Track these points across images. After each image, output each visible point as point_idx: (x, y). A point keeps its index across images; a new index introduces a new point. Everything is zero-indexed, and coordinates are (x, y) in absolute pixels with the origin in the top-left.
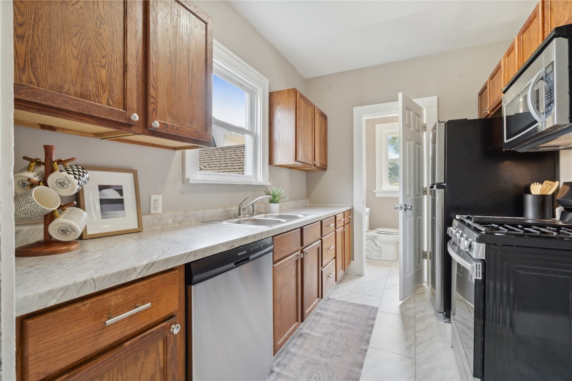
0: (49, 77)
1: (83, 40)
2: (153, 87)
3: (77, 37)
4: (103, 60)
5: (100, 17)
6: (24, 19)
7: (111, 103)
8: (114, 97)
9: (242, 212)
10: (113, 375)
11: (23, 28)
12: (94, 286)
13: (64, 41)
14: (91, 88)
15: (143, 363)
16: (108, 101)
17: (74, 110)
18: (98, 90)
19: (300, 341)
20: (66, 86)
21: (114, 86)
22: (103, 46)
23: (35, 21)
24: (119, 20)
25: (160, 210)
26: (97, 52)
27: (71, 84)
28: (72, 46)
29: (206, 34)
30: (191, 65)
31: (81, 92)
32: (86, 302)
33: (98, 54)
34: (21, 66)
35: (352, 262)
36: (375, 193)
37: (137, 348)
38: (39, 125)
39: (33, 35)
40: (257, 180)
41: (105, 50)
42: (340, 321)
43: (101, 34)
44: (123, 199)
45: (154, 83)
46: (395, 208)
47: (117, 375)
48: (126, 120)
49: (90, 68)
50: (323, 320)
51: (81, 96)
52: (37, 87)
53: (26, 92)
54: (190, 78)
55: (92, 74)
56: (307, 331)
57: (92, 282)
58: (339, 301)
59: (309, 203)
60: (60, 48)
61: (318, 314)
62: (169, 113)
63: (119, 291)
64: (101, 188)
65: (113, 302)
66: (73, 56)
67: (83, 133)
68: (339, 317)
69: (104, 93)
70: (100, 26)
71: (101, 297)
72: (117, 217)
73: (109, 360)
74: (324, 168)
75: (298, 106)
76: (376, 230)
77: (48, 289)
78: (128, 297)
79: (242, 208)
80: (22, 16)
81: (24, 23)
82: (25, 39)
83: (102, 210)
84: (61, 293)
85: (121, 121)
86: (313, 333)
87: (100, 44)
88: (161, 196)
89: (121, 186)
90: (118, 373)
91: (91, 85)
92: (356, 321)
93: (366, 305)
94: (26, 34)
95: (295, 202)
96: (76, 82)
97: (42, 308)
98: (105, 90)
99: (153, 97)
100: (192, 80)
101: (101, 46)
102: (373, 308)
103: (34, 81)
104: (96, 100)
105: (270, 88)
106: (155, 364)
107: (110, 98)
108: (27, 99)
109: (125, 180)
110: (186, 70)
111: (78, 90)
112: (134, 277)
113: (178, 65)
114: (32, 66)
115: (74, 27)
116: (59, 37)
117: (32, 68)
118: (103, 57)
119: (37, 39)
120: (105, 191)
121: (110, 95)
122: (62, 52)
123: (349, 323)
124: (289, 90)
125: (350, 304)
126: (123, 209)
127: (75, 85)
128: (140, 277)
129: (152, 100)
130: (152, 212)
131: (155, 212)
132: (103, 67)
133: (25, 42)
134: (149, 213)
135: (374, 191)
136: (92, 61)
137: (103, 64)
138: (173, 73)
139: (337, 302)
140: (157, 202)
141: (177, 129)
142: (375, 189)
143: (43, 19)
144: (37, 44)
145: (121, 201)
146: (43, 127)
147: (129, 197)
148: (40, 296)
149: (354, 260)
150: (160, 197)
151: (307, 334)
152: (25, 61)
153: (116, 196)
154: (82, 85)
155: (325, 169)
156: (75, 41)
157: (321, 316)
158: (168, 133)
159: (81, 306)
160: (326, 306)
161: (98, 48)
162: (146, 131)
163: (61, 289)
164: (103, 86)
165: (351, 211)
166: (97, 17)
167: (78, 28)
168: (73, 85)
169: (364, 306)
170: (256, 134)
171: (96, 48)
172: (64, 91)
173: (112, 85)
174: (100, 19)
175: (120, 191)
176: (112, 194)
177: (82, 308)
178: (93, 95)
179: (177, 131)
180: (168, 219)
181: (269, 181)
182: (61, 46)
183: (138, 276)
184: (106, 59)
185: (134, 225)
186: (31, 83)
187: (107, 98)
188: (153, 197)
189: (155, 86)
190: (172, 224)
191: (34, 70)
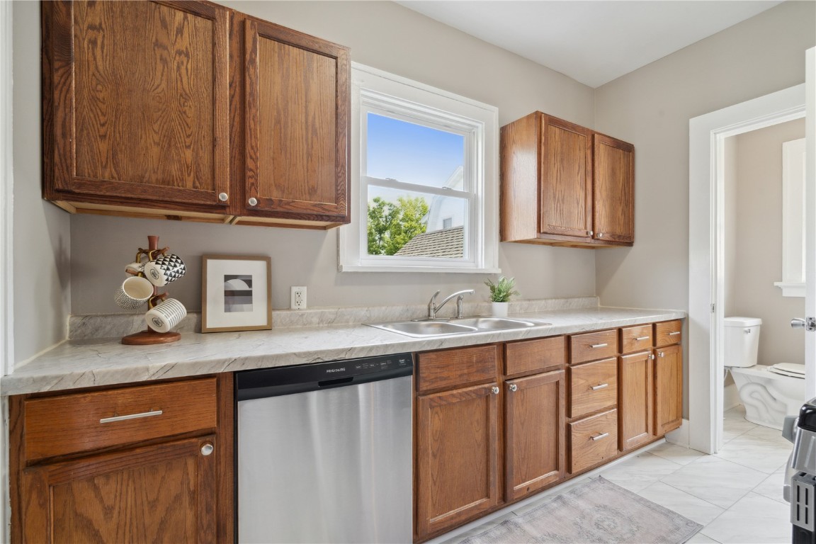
0: (130, 169)
1: (165, 123)
2: (251, 157)
3: (159, 123)
4: (187, 140)
5: (184, 93)
6: (106, 118)
7: (197, 184)
8: (201, 178)
9: (432, 313)
10: (122, 479)
11: (105, 128)
12: (93, 379)
13: (145, 130)
14: (174, 173)
15: (163, 478)
16: (194, 183)
17: (155, 198)
18: (182, 174)
19: (498, 533)
20: (147, 175)
21: (201, 166)
22: (187, 125)
23: (116, 118)
24: (207, 91)
25: (304, 305)
26: (181, 132)
27: (152, 172)
28: (153, 133)
29: (337, 73)
30: (310, 119)
31: (163, 179)
32: (86, 395)
33: (182, 135)
34: (104, 164)
35: (684, 421)
36: (780, 289)
37: (152, 458)
38: (166, 216)
39: (114, 131)
40: (477, 266)
41: (190, 128)
42: (596, 524)
43: (185, 112)
44: (251, 291)
45: (252, 154)
46: (792, 325)
47: (128, 480)
48: (215, 201)
49: (173, 151)
50: (563, 512)
51: (163, 182)
52: (118, 181)
53: (107, 188)
54: (310, 136)
55: (176, 158)
56: (520, 520)
57: (91, 375)
58: (620, 488)
59: (602, 304)
60: (141, 138)
61: (560, 498)
62: (276, 186)
63: (128, 390)
64: (227, 278)
65: (120, 401)
66: (154, 142)
67: (208, 220)
68: (597, 516)
69: (189, 175)
70: (184, 104)
71: (104, 393)
72: (243, 311)
73: (114, 462)
74: (626, 240)
75: (543, 141)
76: (776, 366)
77: (43, 375)
78: (140, 399)
79: (432, 307)
80: (105, 116)
81: (106, 122)
82: (108, 137)
83: (226, 302)
84: (55, 381)
85: (209, 203)
86: (528, 528)
87: (185, 123)
88: (306, 288)
89: (251, 276)
90: (129, 478)
91: (174, 169)
92: (629, 535)
93: (673, 512)
94: (108, 133)
95: (563, 300)
96: (158, 168)
97: (36, 392)
98: (190, 172)
99: (251, 170)
100: (312, 138)
101: (185, 125)
102: (688, 522)
103: (115, 175)
104: (180, 184)
105: (500, 120)
106: (182, 484)
107: (196, 180)
108: (108, 194)
109: (256, 269)
110: (304, 127)
111: (160, 176)
112: (144, 378)
113: (290, 124)
114: (113, 161)
115: (156, 112)
116: (140, 127)
117: (114, 164)
118: (188, 136)
119: (118, 135)
120: (231, 282)
121: (197, 176)
122: (143, 141)
123: (611, 534)
124: (528, 117)
125: (640, 500)
126: (250, 302)
127: (157, 173)
128: (153, 378)
129: (249, 174)
130: (293, 306)
131: (297, 307)
132: (188, 147)
133: (107, 140)
134: (289, 308)
135: (776, 284)
136: (176, 143)
137: (187, 144)
138: (282, 135)
139: (613, 487)
140: (301, 296)
141: (288, 203)
142: (781, 280)
143: (124, 113)
144: (118, 139)
145: (249, 293)
146: (169, 217)
147: (259, 289)
148: (35, 381)
149: (688, 419)
150: (304, 290)
151: (516, 525)
152: (107, 158)
153: (244, 287)
154: (163, 172)
155: (630, 244)
156: (156, 127)
157: (565, 503)
158: (273, 210)
159: (81, 398)
160: (586, 490)
161: (182, 129)
162: (245, 212)
163: (56, 377)
164: (188, 167)
165: (681, 323)
166: (181, 95)
167: (160, 113)
168: (154, 172)
169: (669, 514)
170: (476, 196)
171: (180, 128)
172: (145, 180)
173: (199, 164)
174: (184, 96)
175: (249, 281)
176: (239, 285)
177: (82, 400)
178: (177, 179)
179: (286, 207)
180: (312, 317)
181: (499, 267)
182: (141, 136)
183: (150, 377)
184: (191, 137)
185: (262, 322)
186: (113, 178)
187: (192, 180)
188: (295, 289)
189: (254, 157)
190: (319, 324)
191: (116, 165)
